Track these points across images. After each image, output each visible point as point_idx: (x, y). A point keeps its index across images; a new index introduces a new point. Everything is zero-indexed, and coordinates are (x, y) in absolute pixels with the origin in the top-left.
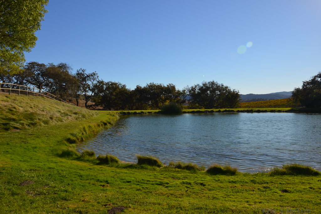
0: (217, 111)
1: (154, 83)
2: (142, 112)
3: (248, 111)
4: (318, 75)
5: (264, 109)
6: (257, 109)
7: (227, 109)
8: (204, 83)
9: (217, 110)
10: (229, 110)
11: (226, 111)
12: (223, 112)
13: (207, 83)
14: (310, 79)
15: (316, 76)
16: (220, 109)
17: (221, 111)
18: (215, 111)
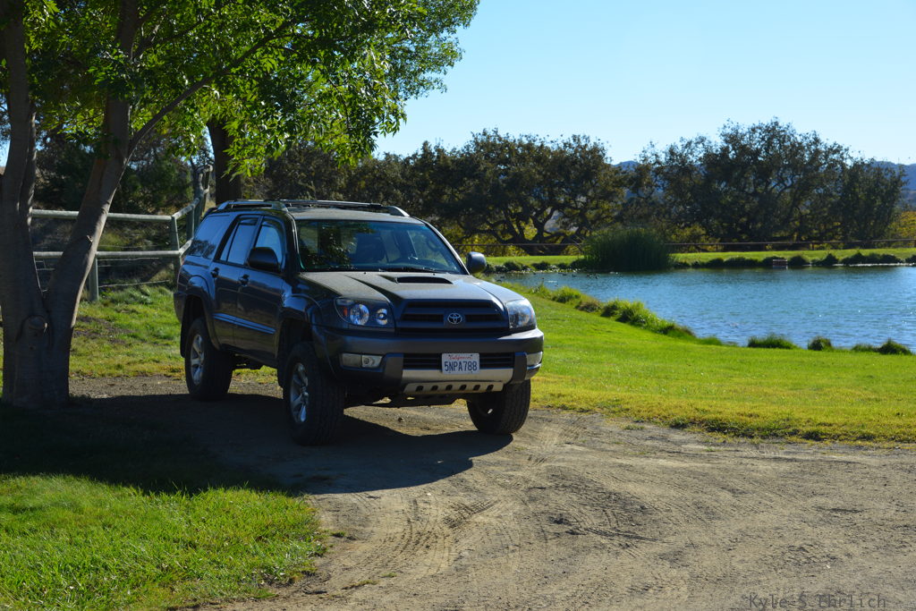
0: (817, 258)
1: (502, 134)
2: (512, 263)
7: (865, 252)
8: (729, 131)
9: (820, 255)
10: (872, 255)
11: (858, 258)
12: (847, 262)
13: (744, 129)
16: (832, 252)
17: (836, 261)
18: (809, 259)
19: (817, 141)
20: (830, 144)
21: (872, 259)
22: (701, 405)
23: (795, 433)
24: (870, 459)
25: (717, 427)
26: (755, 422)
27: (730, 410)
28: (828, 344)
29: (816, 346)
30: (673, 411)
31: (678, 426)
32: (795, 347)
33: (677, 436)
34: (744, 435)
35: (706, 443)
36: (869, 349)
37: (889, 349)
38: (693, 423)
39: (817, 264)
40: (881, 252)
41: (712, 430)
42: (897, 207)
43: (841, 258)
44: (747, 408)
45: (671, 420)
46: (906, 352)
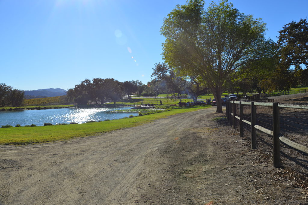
0: (8, 109)
3: (37, 109)
4: (85, 81)
5: (49, 106)
6: (43, 107)
9: (8, 108)
10: (19, 108)
11: (17, 109)
14: (80, 84)
15: (83, 82)
16: (11, 107)
17: (12, 109)
18: (6, 109)
19: (5, 85)
20: (8, 86)
21: (19, 109)
22: (10, 139)
23: (33, 142)
24: (52, 145)
25: (16, 143)
26: (24, 141)
27: (18, 140)
28: (20, 126)
29: (17, 126)
30: (4, 142)
31: (7, 144)
32: (13, 127)
33: (8, 146)
34: (23, 144)
35: (15, 147)
36: (28, 126)
37: (32, 126)
38: (10, 143)
39: (8, 110)
40: (21, 107)
41: (15, 144)
42: (24, 98)
43: (13, 109)
44: (21, 139)
45: (5, 143)
46: (36, 126)
